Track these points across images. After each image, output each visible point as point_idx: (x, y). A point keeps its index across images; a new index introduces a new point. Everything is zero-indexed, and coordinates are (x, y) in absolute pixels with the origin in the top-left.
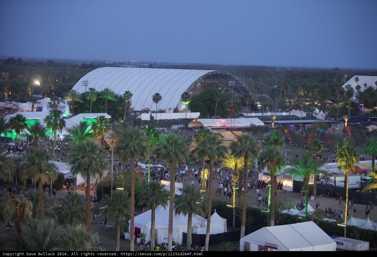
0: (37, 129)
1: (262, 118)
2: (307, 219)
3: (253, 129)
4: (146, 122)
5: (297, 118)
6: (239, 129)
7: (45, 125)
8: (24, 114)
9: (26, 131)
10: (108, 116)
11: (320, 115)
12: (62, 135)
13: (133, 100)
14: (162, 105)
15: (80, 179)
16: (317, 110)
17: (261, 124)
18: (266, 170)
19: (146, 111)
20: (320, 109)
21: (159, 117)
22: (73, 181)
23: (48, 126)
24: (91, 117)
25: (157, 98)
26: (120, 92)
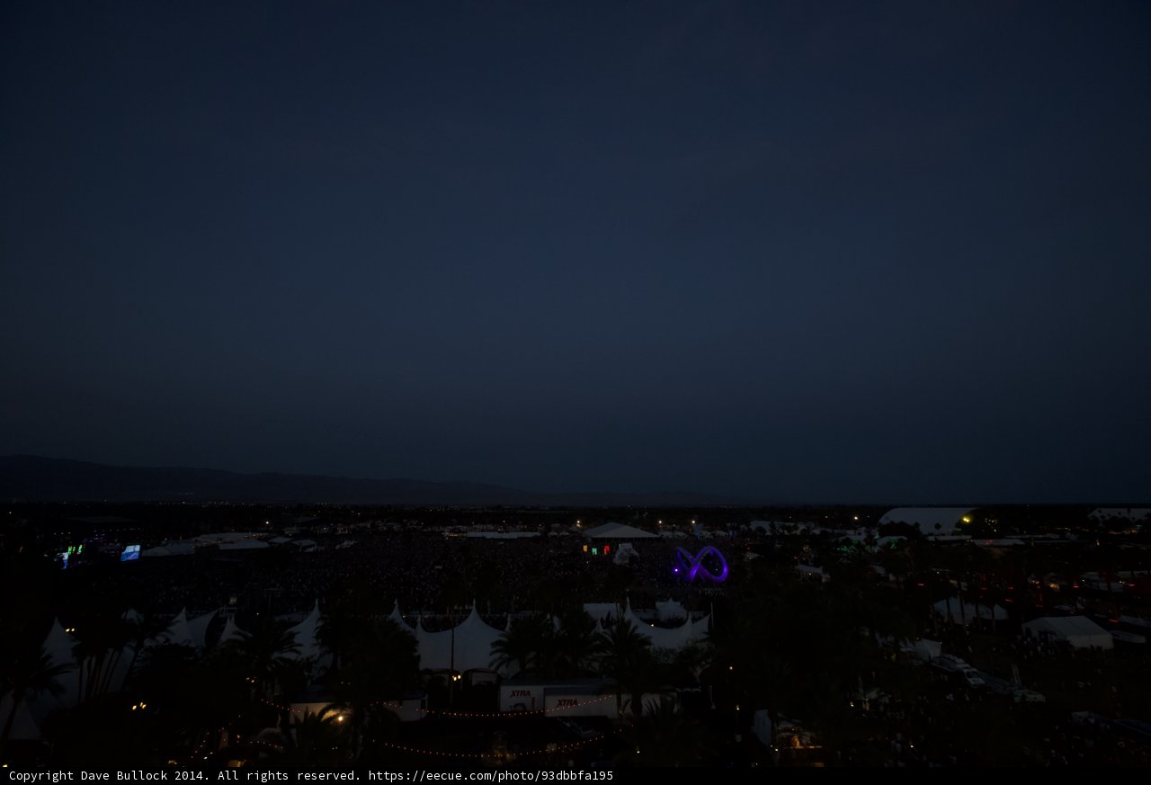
0: (859, 546)
1: (1021, 539)
2: (1078, 613)
3: (1015, 545)
4: (932, 542)
5: (1052, 539)
6: (1004, 547)
7: (864, 543)
8: (851, 537)
9: (852, 547)
10: (905, 538)
11: (1073, 537)
12: (876, 549)
13: (920, 527)
14: (942, 530)
15: (892, 577)
16: (1068, 534)
17: (1022, 543)
18: (1033, 576)
19: (931, 534)
20: (1071, 532)
21: (942, 538)
22: (887, 579)
23: (867, 544)
24: (894, 538)
25: (938, 526)
26: (912, 523)
